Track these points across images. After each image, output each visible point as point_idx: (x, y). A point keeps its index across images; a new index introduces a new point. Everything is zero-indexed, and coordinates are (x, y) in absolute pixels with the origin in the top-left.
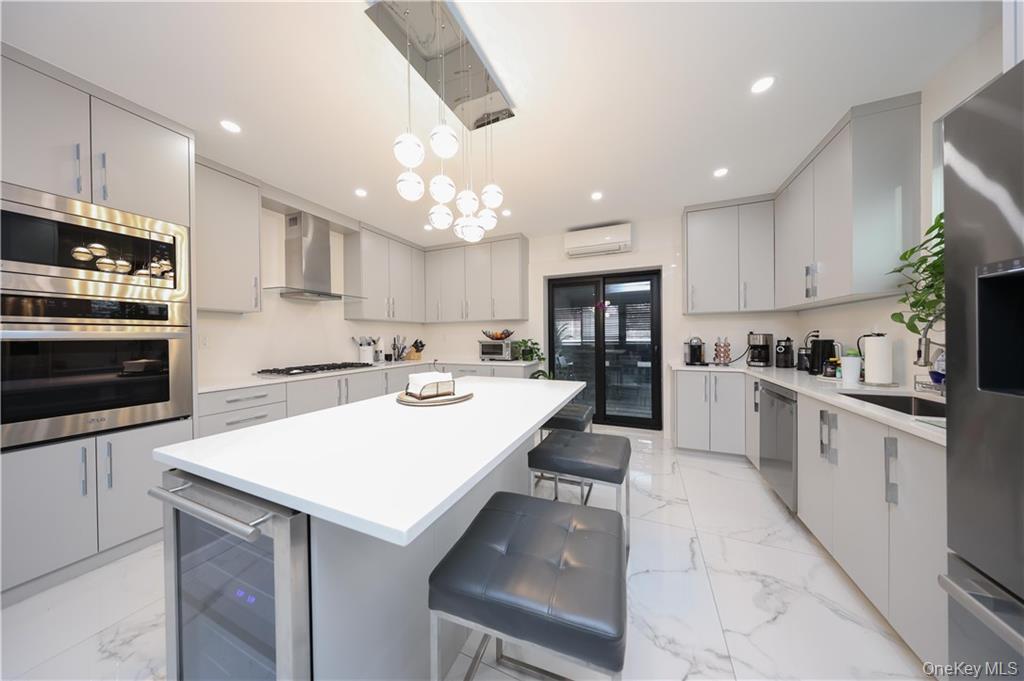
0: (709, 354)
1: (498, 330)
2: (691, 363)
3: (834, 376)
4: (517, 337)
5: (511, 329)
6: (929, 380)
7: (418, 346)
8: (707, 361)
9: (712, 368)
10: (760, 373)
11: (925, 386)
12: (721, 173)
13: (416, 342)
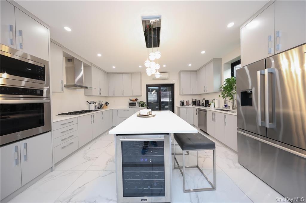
0: (185, 104)
1: (134, 99)
2: (182, 106)
3: (210, 107)
4: (139, 101)
5: (137, 98)
6: (224, 106)
7: (107, 104)
8: (185, 105)
9: (186, 107)
10: (197, 107)
11: (224, 107)
12: (190, 65)
13: (106, 102)
